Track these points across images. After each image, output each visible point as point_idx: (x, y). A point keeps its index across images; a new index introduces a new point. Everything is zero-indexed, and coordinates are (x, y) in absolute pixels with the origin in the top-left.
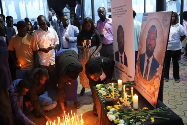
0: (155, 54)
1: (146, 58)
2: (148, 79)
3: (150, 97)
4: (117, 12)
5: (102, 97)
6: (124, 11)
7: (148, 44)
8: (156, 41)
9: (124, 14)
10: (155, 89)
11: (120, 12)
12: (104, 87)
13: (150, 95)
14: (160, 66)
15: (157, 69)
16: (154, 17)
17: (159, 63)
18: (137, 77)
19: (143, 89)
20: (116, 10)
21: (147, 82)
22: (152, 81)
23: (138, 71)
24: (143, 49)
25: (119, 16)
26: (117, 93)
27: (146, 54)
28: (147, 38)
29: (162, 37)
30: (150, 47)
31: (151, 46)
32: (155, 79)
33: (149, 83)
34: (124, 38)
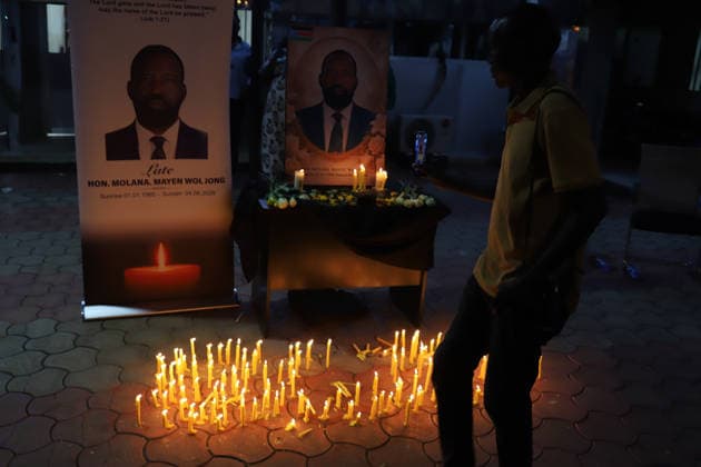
1: (328, 112)
2: (348, 144)
6: (189, 7)
7: (330, 84)
8: (356, 78)
9: (199, 15)
10: (373, 157)
11: (164, 5)
15: (373, 123)
23: (300, 145)
24: (307, 98)
25: (152, 16)
27: (324, 104)
28: (321, 75)
29: (373, 68)
30: (338, 89)
31: (341, 88)
32: (369, 141)
33: (352, 155)
34: (185, 82)
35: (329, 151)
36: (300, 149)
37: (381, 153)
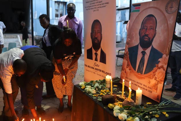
0: (155, 44)
1: (140, 49)
2: (145, 72)
3: (149, 91)
4: (93, 6)
5: (93, 96)
6: (103, 4)
7: (143, 34)
8: (156, 31)
9: (105, 6)
10: (157, 82)
11: (98, 5)
12: (89, 85)
13: (150, 89)
14: (164, 56)
15: (160, 60)
16: (152, 5)
17: (163, 53)
18: (125, 72)
19: (137, 84)
20: (90, 4)
21: (143, 75)
22: (152, 73)
23: (127, 65)
24: (133, 41)
25: (95, 9)
26: (107, 90)
27: (139, 45)
28: (140, 29)
29: (166, 24)
30: (146, 37)
31: (148, 36)
32: (156, 71)
33: (147, 77)
34: (102, 33)
35: (137, 72)
36: (127, 67)
37: (161, 81)
